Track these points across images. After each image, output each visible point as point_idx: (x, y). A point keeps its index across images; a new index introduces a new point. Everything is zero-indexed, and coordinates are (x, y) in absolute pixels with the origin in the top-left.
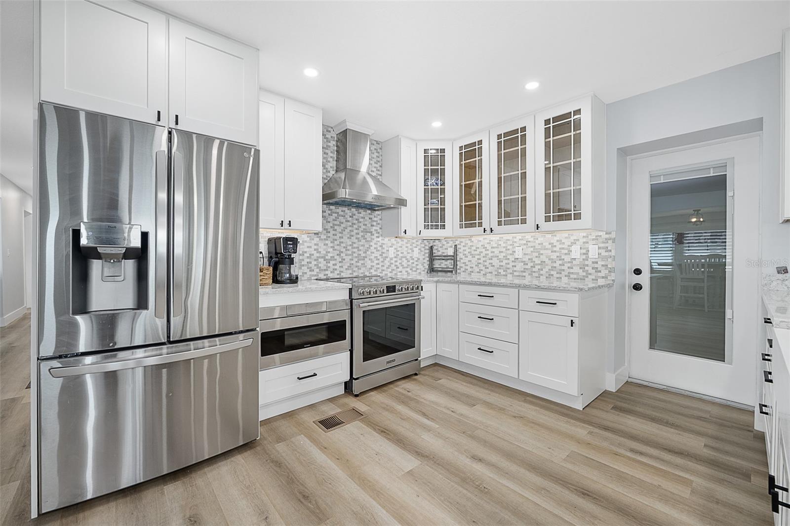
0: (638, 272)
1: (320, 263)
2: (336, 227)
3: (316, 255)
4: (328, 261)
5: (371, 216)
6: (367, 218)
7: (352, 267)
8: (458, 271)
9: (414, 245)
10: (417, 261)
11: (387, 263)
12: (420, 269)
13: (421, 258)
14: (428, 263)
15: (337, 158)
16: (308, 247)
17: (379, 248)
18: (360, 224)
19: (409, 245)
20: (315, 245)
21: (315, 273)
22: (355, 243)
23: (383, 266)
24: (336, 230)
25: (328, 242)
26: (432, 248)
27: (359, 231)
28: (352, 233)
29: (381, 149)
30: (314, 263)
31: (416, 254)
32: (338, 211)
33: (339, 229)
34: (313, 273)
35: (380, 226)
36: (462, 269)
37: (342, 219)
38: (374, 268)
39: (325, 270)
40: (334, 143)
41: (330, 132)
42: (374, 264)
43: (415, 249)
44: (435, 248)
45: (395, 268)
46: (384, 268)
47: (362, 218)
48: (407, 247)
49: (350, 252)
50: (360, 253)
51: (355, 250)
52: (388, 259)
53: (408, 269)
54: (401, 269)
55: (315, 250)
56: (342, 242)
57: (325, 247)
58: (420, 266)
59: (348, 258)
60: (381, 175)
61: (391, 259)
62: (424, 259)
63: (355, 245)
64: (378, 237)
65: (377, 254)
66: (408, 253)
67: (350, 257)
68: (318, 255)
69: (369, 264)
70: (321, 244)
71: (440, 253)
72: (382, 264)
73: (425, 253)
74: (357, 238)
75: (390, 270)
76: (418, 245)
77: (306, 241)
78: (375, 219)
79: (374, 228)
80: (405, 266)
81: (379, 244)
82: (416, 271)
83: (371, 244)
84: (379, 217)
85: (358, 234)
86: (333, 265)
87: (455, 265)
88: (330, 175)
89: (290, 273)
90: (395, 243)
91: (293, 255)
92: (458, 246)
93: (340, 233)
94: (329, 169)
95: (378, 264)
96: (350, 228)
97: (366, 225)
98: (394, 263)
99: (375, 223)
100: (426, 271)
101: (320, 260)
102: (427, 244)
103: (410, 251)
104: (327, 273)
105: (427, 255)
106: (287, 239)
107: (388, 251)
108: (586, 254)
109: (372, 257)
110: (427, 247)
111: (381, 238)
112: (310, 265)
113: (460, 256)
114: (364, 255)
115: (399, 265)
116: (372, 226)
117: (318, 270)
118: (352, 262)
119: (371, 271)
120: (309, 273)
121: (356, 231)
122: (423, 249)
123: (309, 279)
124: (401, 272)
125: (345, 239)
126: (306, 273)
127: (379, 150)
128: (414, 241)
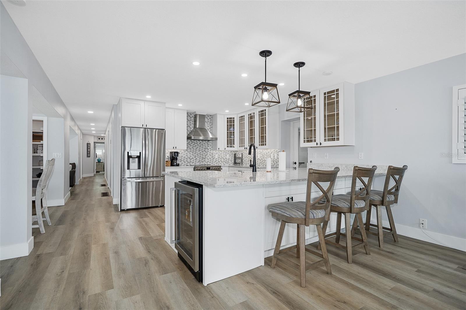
0: (295, 163)
1: (188, 160)
2: (194, 147)
3: (186, 157)
4: (191, 159)
5: (208, 143)
6: (206, 144)
7: (200, 161)
8: (243, 164)
9: (227, 153)
10: (228, 160)
11: (214, 160)
12: (230, 163)
13: (230, 158)
14: (234, 160)
15: (194, 123)
16: (184, 154)
17: (211, 155)
18: (203, 146)
19: (224, 153)
20: (186, 154)
21: (186, 163)
22: (201, 153)
23: (213, 161)
24: (194, 148)
25: (191, 153)
26: (235, 154)
27: (203, 149)
28: (200, 149)
29: (212, 118)
30: (186, 160)
31: (228, 156)
32: (194, 142)
33: (195, 148)
34: (185, 163)
35: (211, 146)
36: (244, 163)
37: (196, 144)
38: (209, 162)
39: (190, 162)
40: (193, 118)
41: (191, 114)
42: (209, 160)
43: (227, 155)
44: (237, 154)
45: (218, 162)
46: (213, 162)
47: (204, 144)
48: (223, 154)
49: (199, 156)
50: (203, 156)
51: (202, 155)
52: (215, 159)
53: (224, 163)
54: (221, 162)
55: (186, 155)
56: (196, 153)
57: (190, 154)
58: (230, 162)
59: (198, 158)
60: (212, 128)
61: (216, 159)
62: (232, 159)
63: (201, 154)
64: (211, 150)
65: (210, 157)
66: (224, 156)
67: (199, 158)
68: (187, 157)
69: (207, 160)
70: (188, 154)
71: (238, 156)
72: (212, 160)
73: (232, 156)
74: (202, 151)
75: (216, 163)
76: (229, 153)
77: (183, 153)
78: (210, 144)
79: (209, 147)
80: (223, 161)
81: (211, 153)
82: (228, 163)
83: (208, 153)
84: (211, 143)
85: (202, 149)
86: (193, 161)
87: (242, 161)
88: (192, 129)
89: (176, 163)
90: (218, 152)
91: (177, 157)
92: (243, 154)
93: (195, 149)
94: (191, 127)
95: (211, 160)
96: (199, 148)
97: (205, 146)
98: (218, 160)
99: (209, 146)
100: (233, 163)
101: (188, 159)
102: (233, 152)
103: (225, 156)
104: (190, 163)
105: (233, 157)
106: (175, 152)
107: (215, 155)
108: (274, 157)
109: (208, 158)
110: (233, 154)
111: (212, 151)
112: (184, 161)
113: (244, 157)
114: (205, 157)
115: (220, 161)
116: (208, 146)
117: (187, 162)
118: (200, 160)
119: (208, 163)
120: (184, 163)
121: (201, 149)
122: (231, 155)
123: (184, 165)
124: (221, 164)
125: (197, 151)
126: (183, 163)
127: (211, 118)
128: (227, 152)
